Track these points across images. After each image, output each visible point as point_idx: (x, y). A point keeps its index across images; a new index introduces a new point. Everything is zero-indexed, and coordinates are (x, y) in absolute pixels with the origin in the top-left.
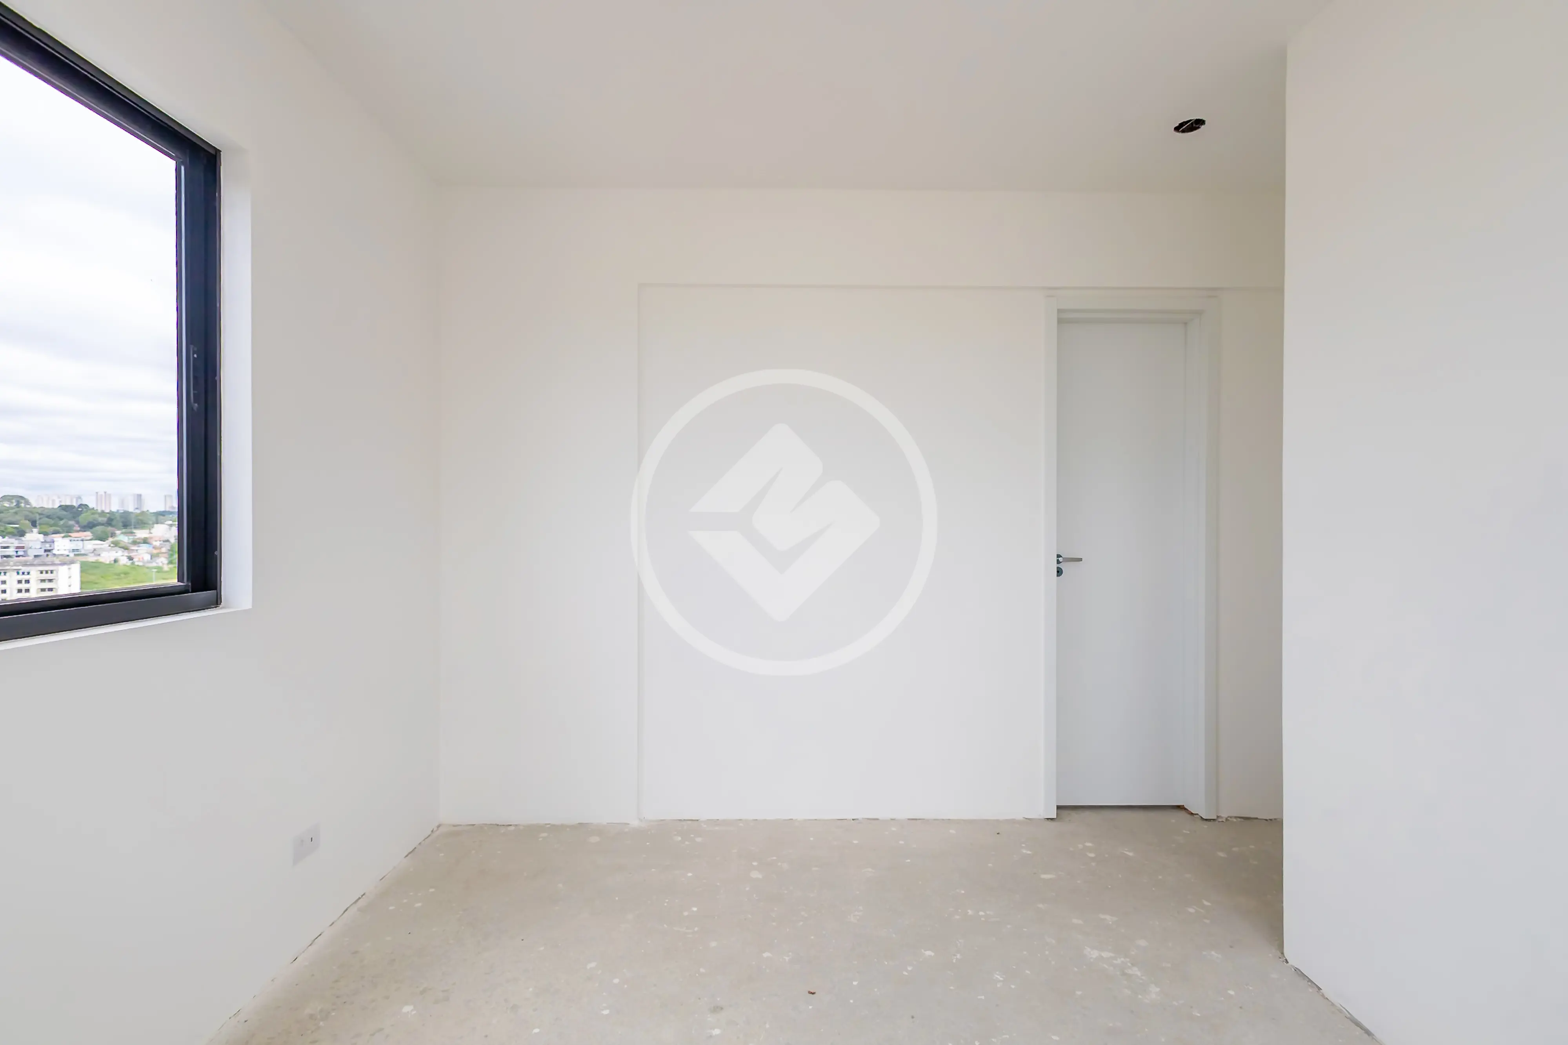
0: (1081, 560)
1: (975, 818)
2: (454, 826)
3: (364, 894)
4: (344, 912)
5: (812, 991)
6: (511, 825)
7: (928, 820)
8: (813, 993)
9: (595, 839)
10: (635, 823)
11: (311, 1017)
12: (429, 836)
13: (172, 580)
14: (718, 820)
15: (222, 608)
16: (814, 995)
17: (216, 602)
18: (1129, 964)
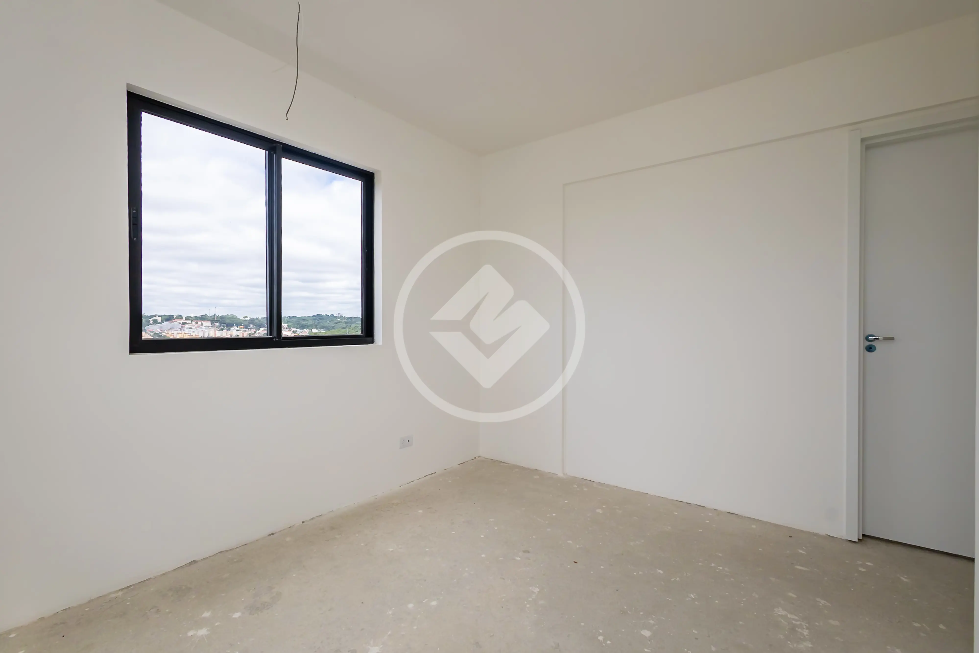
0: (893, 339)
1: (782, 524)
2: (485, 458)
3: (436, 473)
4: (425, 476)
5: (576, 562)
6: (506, 463)
7: (742, 516)
8: (576, 563)
9: (537, 477)
10: (560, 475)
11: (393, 504)
12: (473, 459)
13: (359, 333)
14: (605, 484)
15: (375, 344)
16: (576, 564)
17: (372, 342)
18: (805, 627)
